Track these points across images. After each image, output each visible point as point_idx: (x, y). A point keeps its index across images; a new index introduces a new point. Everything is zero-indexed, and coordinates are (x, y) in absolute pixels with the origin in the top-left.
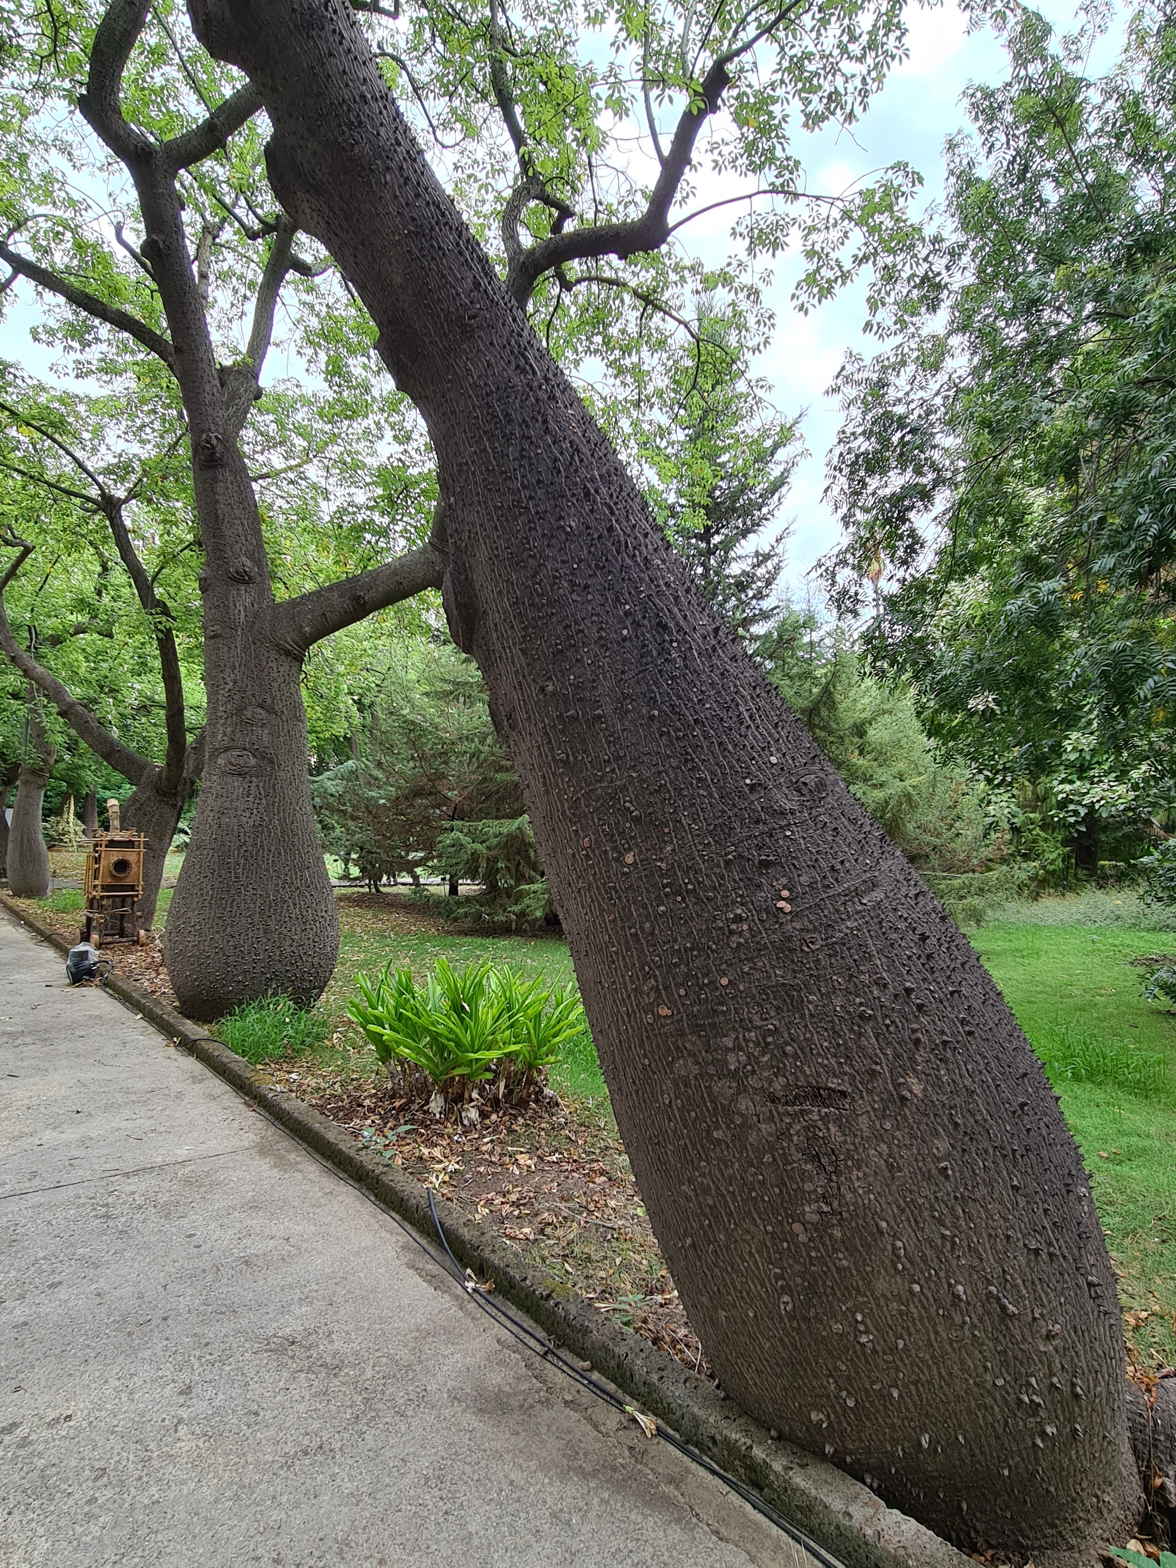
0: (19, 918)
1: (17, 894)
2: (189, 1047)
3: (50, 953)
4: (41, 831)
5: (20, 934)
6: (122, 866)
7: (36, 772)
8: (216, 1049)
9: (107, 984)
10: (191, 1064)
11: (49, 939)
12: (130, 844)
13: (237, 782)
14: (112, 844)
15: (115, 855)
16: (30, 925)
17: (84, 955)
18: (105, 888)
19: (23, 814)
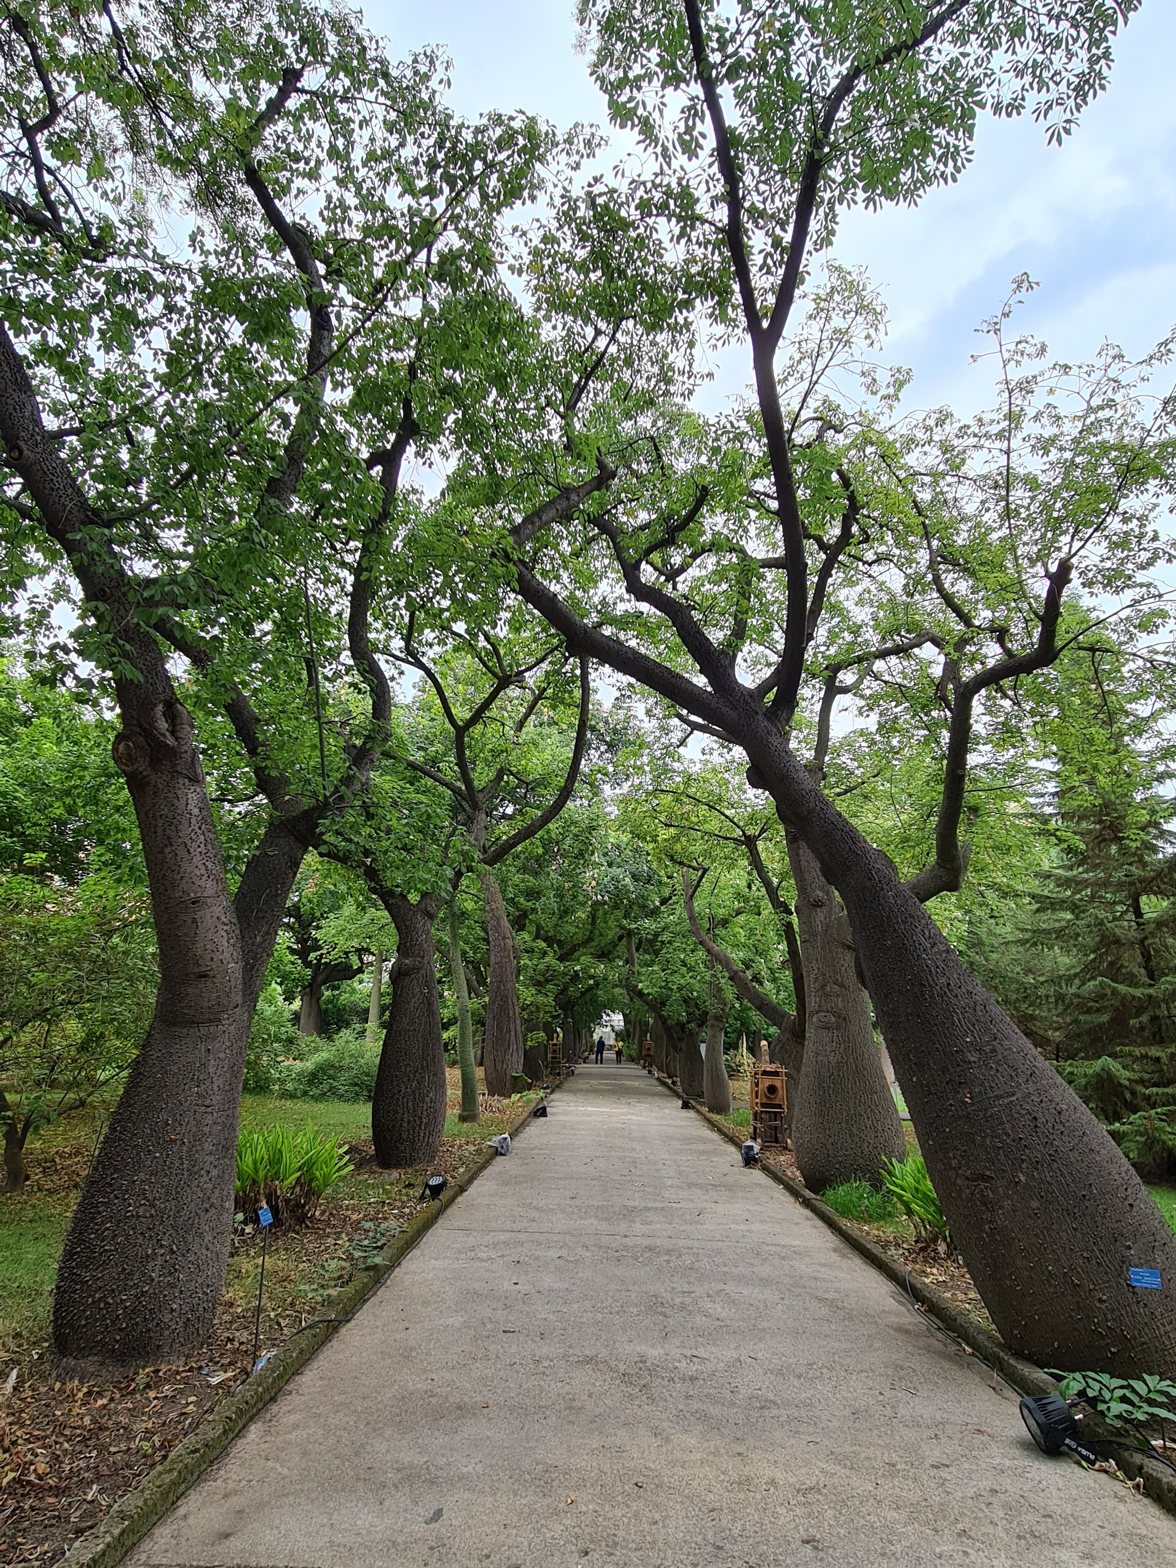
0: (713, 1126)
1: (711, 1111)
2: (807, 1203)
3: (732, 1149)
4: (723, 1063)
5: (715, 1136)
6: (772, 1089)
7: (718, 1018)
8: (819, 1204)
9: (765, 1169)
10: (808, 1213)
11: (731, 1140)
12: (776, 1074)
13: (825, 1032)
14: (765, 1073)
15: (767, 1082)
16: (720, 1131)
17: (751, 1148)
18: (763, 1105)
19: (711, 1049)
